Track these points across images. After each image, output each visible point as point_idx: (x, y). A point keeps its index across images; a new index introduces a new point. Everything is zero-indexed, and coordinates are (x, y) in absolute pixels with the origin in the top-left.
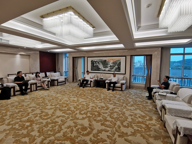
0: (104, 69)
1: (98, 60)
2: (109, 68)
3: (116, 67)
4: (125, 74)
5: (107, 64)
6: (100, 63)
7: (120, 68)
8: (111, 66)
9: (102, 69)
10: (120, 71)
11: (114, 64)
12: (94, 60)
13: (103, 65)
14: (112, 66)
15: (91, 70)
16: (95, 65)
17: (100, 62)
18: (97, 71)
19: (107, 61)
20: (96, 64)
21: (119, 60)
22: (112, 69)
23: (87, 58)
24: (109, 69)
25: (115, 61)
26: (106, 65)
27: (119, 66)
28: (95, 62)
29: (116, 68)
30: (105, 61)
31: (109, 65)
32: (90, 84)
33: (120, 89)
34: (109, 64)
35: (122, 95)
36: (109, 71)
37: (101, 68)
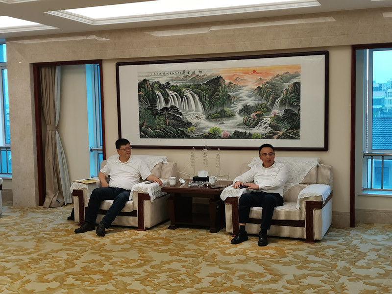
0: (209, 126)
1: (177, 79)
2: (239, 119)
3: (278, 111)
4: (326, 149)
5: (228, 100)
6: (188, 93)
7: (298, 116)
8: (246, 110)
9: (201, 126)
10: (297, 136)
11: (267, 99)
12: (152, 79)
13: (207, 105)
14: (256, 108)
15: (141, 137)
16: (161, 105)
17: (188, 87)
18: (174, 137)
19: (227, 82)
20: (167, 101)
21: (292, 72)
22: (256, 125)
23: (118, 65)
24: (239, 125)
25: (269, 79)
26: (221, 105)
27: (291, 105)
28: (161, 87)
29: (277, 118)
30: (217, 81)
31: (239, 106)
32: (139, 213)
33: (301, 232)
34: (239, 100)
35: (315, 262)
36: (237, 135)
37: (194, 121)
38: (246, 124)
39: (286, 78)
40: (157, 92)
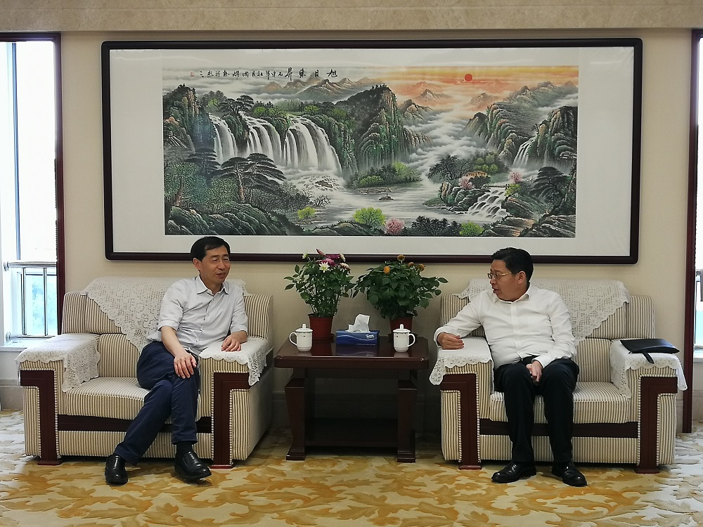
0: (354, 204)
1: (272, 89)
2: (430, 189)
3: (524, 171)
4: (633, 258)
5: (404, 143)
6: (299, 124)
7: (571, 183)
8: (447, 167)
10: (567, 230)
11: (498, 143)
12: (204, 87)
13: (350, 155)
14: (472, 163)
16: (225, 150)
17: (299, 109)
18: (260, 232)
19: (401, 99)
20: (242, 143)
21: (558, 83)
22: (471, 202)
24: (430, 204)
25: (503, 95)
26: (386, 154)
27: (553, 157)
28: (227, 108)
29: (522, 188)
30: (375, 96)
34: (429, 143)
36: (425, 228)
38: (445, 201)
39: (544, 95)
40: (216, 119)
